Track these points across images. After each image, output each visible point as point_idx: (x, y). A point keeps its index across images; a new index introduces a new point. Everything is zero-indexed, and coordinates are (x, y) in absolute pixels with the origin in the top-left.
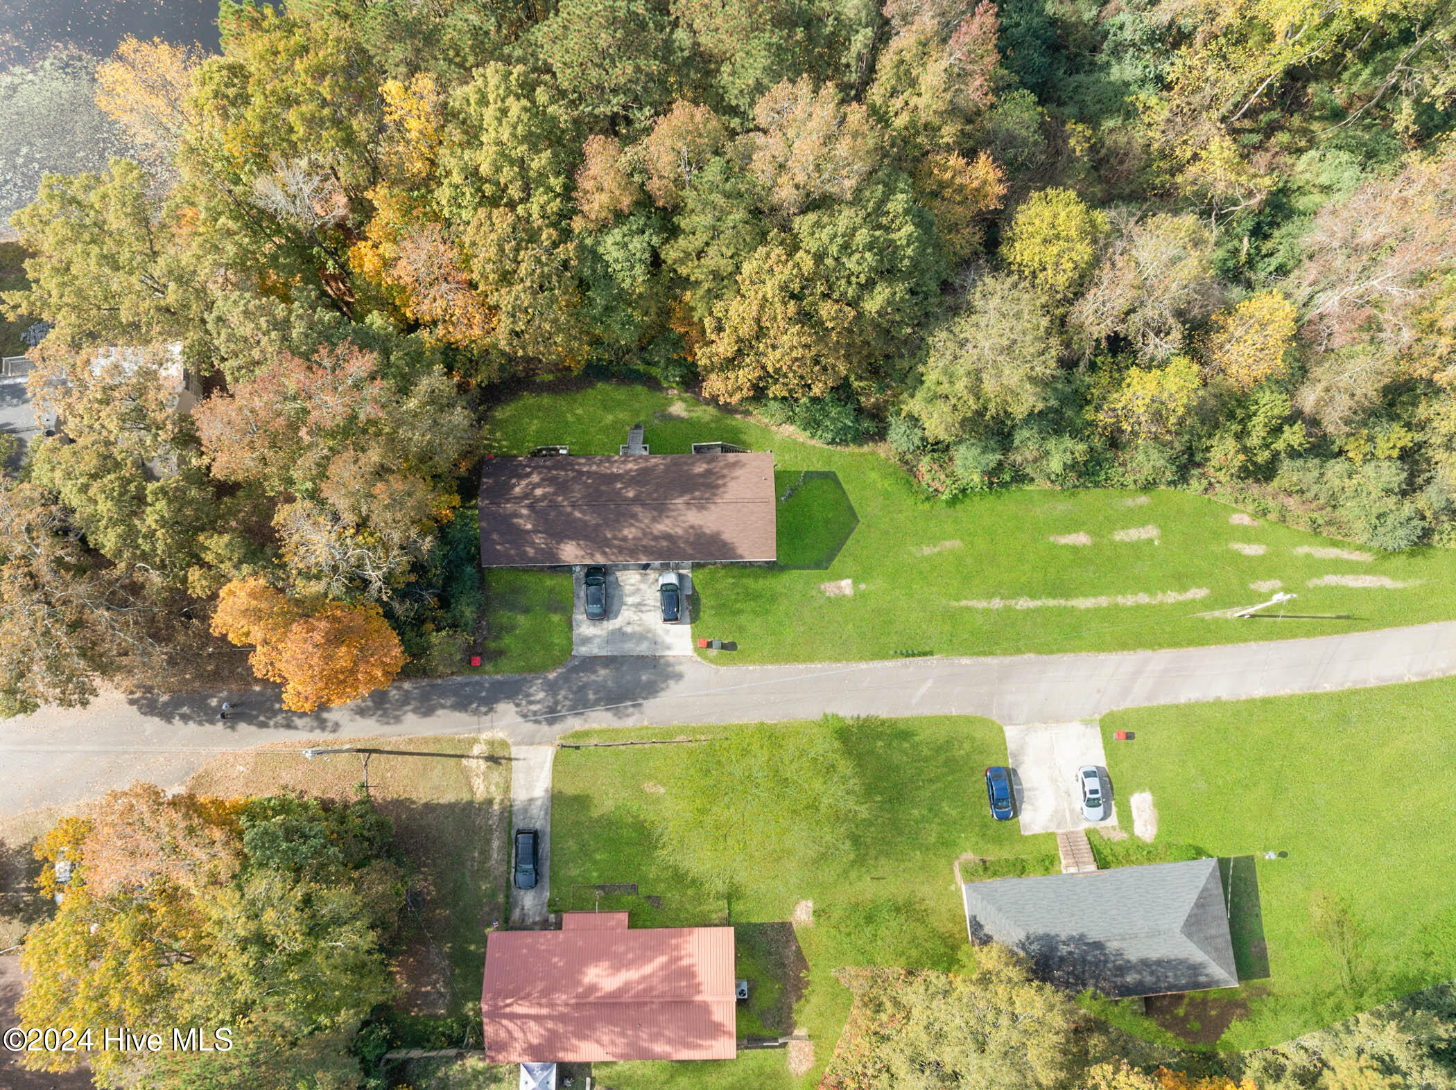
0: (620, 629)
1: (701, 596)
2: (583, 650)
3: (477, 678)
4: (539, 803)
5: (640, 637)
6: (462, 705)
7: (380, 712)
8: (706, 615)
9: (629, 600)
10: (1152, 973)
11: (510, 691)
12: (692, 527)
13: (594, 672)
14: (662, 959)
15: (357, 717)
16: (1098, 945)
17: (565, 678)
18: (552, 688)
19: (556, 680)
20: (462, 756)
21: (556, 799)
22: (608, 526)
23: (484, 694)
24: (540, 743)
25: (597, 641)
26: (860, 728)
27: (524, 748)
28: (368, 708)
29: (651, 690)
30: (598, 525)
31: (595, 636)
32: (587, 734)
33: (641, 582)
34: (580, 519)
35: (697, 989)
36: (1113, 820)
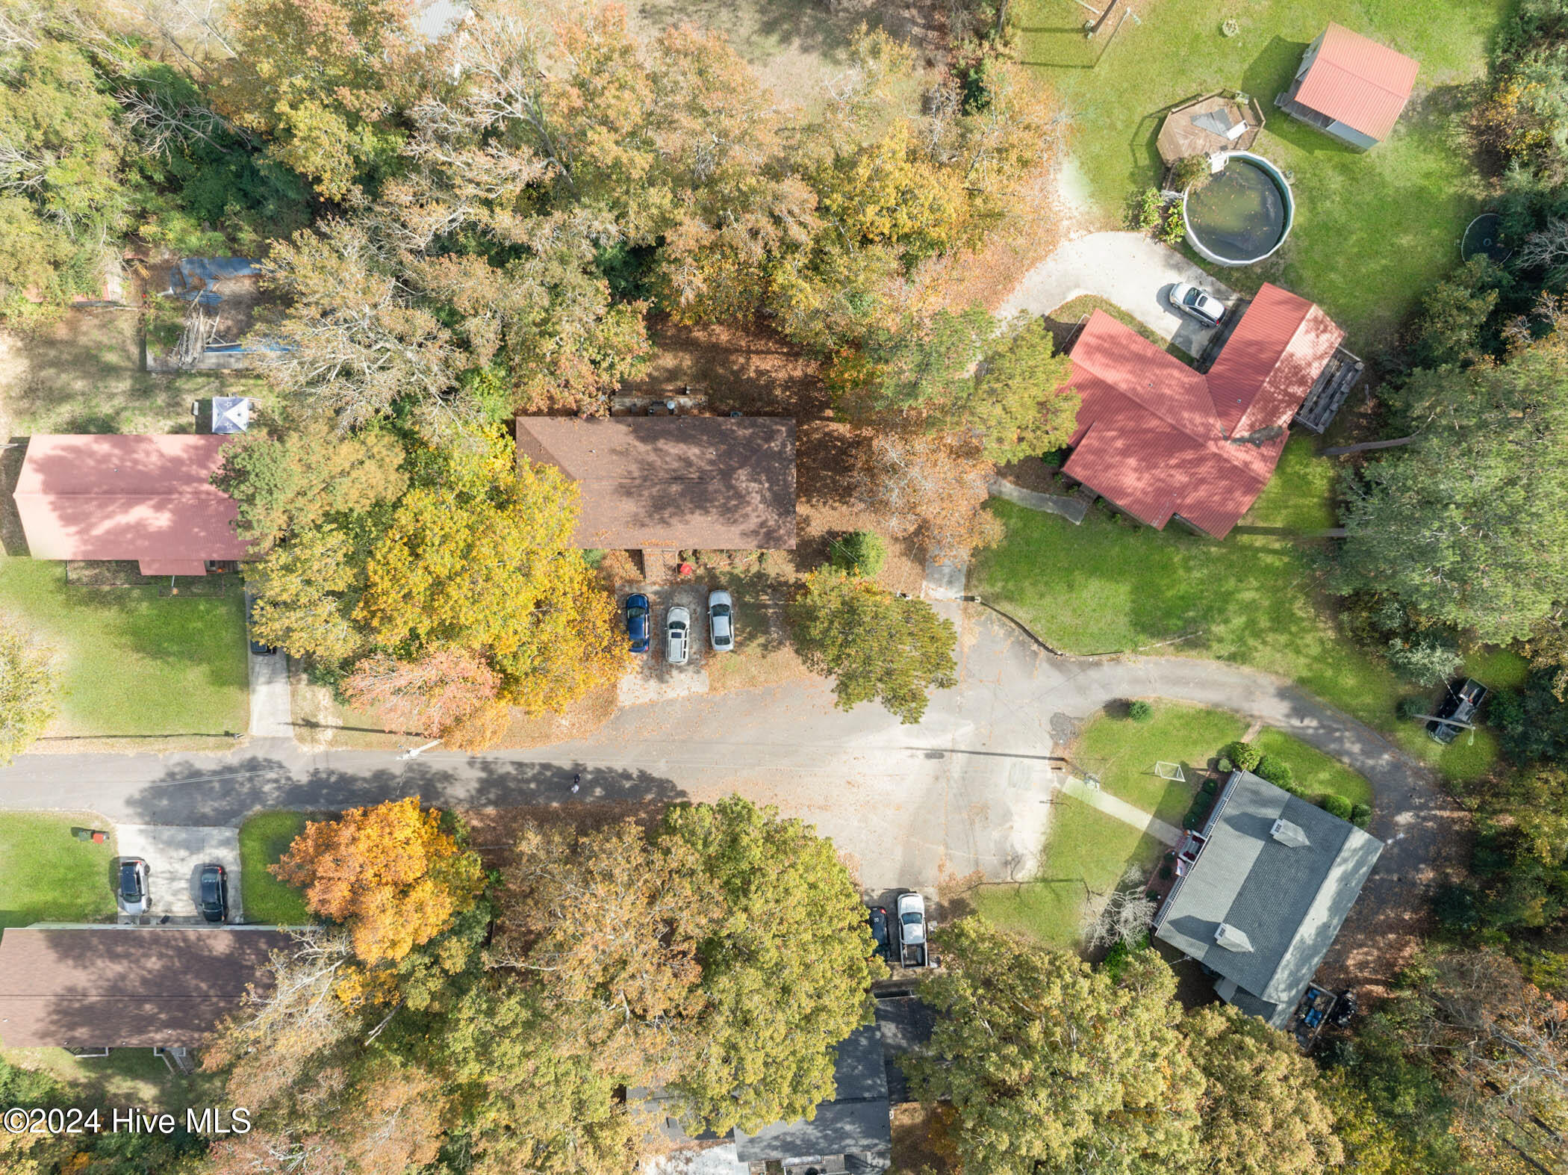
0: (192, 853)
1: (109, 887)
2: (228, 833)
3: (332, 808)
4: (262, 679)
5: (171, 843)
6: (344, 782)
7: (428, 776)
8: (104, 866)
9: (183, 884)
11: (297, 794)
12: (85, 967)
13: (215, 810)
14: (97, 532)
15: (450, 772)
17: (244, 806)
18: (256, 795)
19: (253, 803)
20: (343, 728)
21: (245, 683)
22: (175, 972)
23: (325, 791)
24: (265, 739)
25: (214, 842)
27: (281, 735)
28: (439, 781)
29: (157, 791)
30: (185, 973)
31: (217, 847)
32: (218, 747)
33: (170, 904)
34: (203, 980)
35: (56, 506)
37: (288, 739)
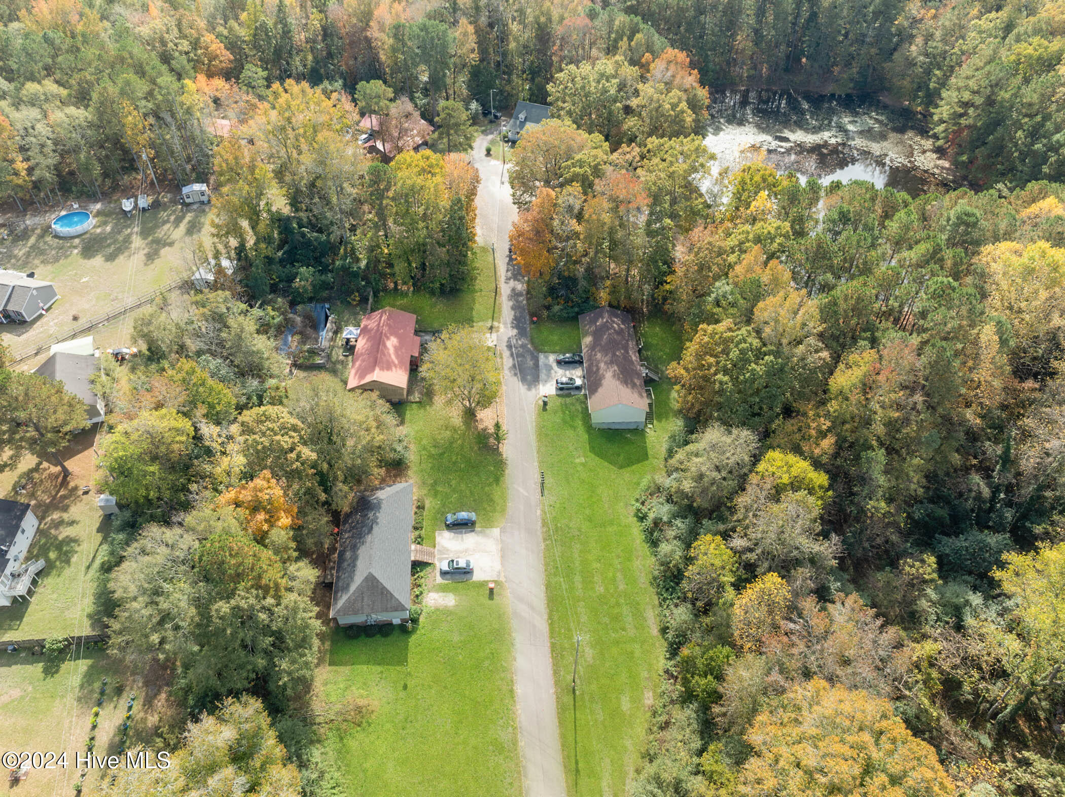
0: (553, 369)
2: (542, 356)
5: (548, 375)
6: (516, 318)
7: (513, 295)
8: (561, 400)
9: (567, 371)
10: (349, 565)
11: (522, 333)
13: (531, 360)
14: (396, 362)
15: (511, 289)
16: (370, 530)
17: (528, 351)
18: (523, 346)
19: (527, 348)
20: (493, 319)
22: (601, 348)
23: (521, 325)
24: (498, 342)
25: (546, 361)
26: (501, 461)
28: (515, 292)
29: (523, 380)
30: (601, 345)
31: (549, 361)
32: (501, 358)
35: (382, 369)
36: (439, 580)
37: (498, 336)
